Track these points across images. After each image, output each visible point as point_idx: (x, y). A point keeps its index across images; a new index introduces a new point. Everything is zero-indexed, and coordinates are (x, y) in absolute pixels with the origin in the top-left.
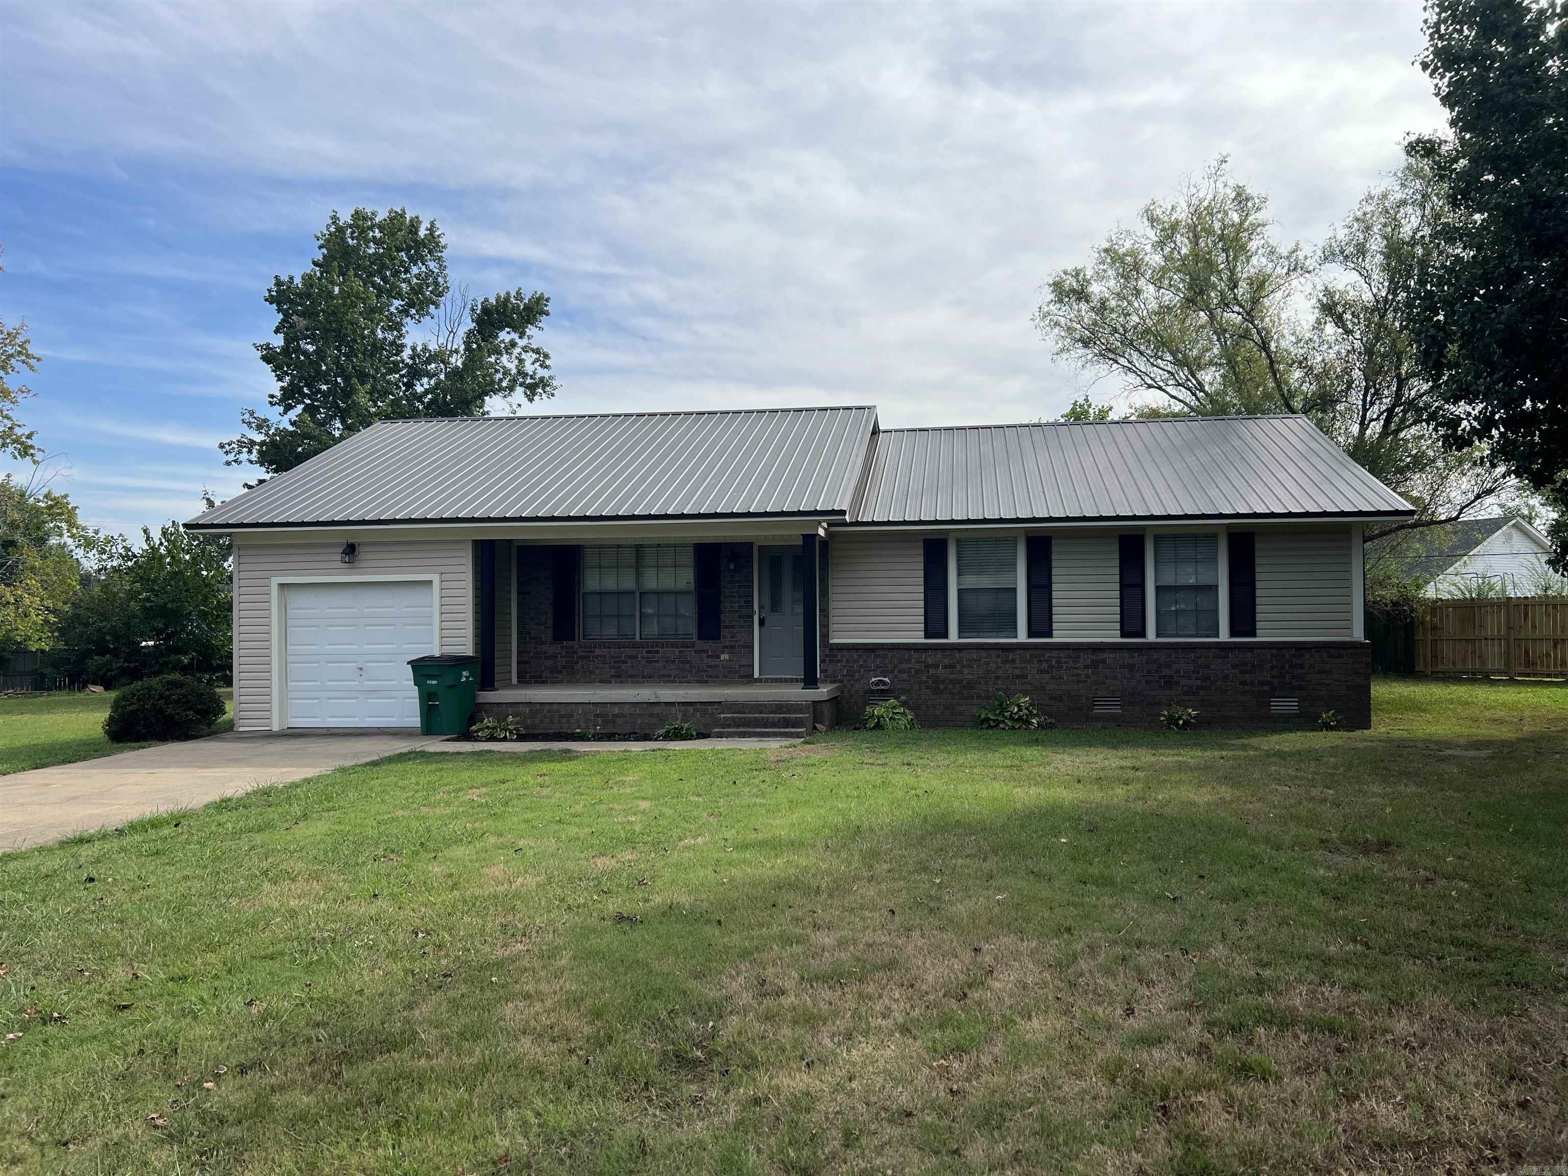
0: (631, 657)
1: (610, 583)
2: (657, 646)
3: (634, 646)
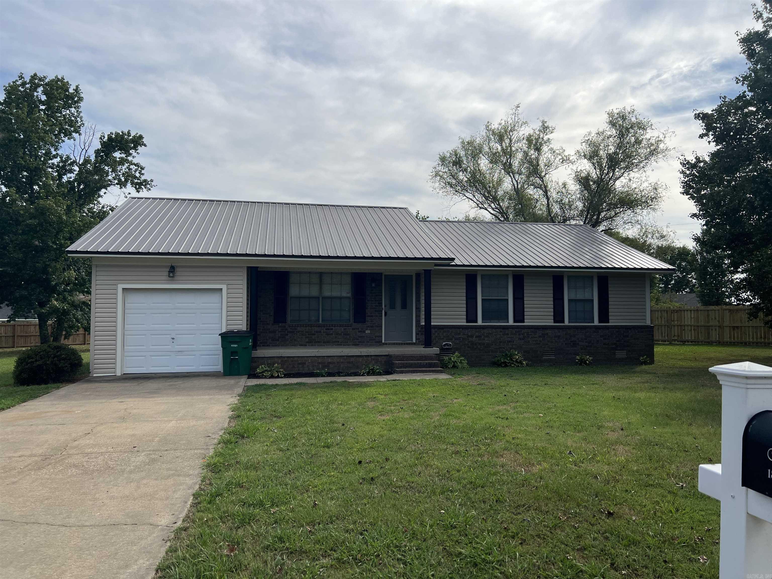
0: (317, 332)
1: (305, 292)
2: (332, 326)
3: (319, 326)
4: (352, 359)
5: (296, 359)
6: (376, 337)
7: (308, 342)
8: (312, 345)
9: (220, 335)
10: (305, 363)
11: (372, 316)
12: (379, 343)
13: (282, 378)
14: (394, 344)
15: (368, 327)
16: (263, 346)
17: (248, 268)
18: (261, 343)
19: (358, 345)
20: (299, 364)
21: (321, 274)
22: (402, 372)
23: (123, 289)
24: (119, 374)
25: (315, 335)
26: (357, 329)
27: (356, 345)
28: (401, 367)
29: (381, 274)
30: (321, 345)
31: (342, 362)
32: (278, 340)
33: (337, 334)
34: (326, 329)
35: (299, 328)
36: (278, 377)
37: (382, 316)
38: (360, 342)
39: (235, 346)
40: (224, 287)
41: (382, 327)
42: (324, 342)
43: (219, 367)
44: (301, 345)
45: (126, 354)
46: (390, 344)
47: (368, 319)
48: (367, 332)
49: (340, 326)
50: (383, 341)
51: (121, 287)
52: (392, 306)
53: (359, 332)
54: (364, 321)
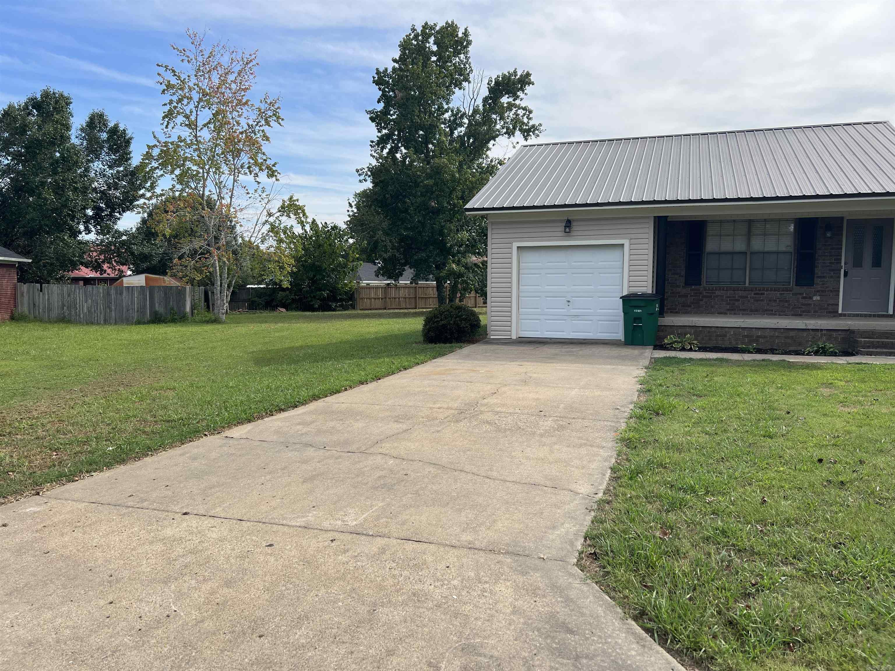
0: (742, 297)
1: (727, 246)
2: (763, 290)
3: (746, 289)
4: (792, 334)
5: (713, 329)
6: (828, 305)
7: (728, 310)
8: (735, 314)
9: (621, 298)
10: (725, 336)
11: (824, 277)
12: (834, 314)
13: (695, 351)
14: (857, 315)
15: (818, 291)
16: (671, 312)
17: (655, 217)
18: (668, 309)
19: (800, 315)
20: (717, 336)
21: (750, 223)
22: (870, 354)
23: (518, 247)
24: (514, 337)
25: (739, 300)
26: (800, 294)
27: (797, 315)
28: (869, 347)
29: (842, 218)
30: (747, 314)
31: (777, 336)
32: (690, 306)
33: (770, 301)
34: (755, 294)
35: (717, 292)
36: (691, 350)
37: (839, 277)
38: (804, 312)
39: (639, 311)
40: (626, 243)
41: (839, 291)
42: (751, 311)
43: (620, 335)
44: (720, 313)
45: (521, 317)
46: (849, 315)
47: (817, 281)
48: (815, 298)
49: (775, 291)
50: (840, 311)
51: (515, 245)
52: (858, 263)
53: (804, 298)
54: (811, 284)
